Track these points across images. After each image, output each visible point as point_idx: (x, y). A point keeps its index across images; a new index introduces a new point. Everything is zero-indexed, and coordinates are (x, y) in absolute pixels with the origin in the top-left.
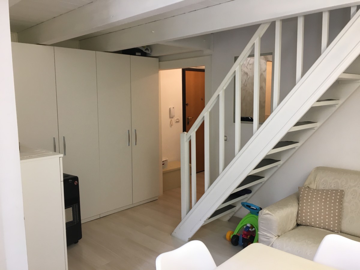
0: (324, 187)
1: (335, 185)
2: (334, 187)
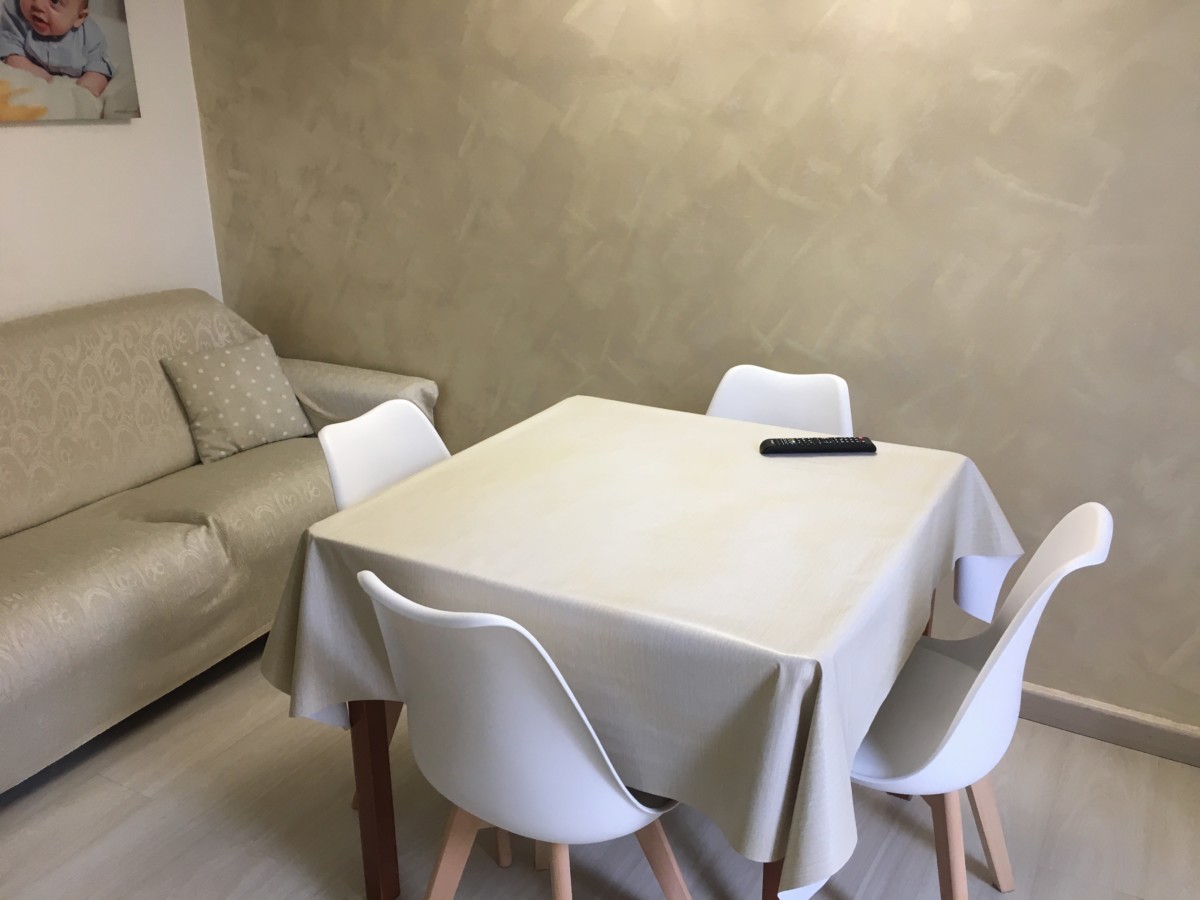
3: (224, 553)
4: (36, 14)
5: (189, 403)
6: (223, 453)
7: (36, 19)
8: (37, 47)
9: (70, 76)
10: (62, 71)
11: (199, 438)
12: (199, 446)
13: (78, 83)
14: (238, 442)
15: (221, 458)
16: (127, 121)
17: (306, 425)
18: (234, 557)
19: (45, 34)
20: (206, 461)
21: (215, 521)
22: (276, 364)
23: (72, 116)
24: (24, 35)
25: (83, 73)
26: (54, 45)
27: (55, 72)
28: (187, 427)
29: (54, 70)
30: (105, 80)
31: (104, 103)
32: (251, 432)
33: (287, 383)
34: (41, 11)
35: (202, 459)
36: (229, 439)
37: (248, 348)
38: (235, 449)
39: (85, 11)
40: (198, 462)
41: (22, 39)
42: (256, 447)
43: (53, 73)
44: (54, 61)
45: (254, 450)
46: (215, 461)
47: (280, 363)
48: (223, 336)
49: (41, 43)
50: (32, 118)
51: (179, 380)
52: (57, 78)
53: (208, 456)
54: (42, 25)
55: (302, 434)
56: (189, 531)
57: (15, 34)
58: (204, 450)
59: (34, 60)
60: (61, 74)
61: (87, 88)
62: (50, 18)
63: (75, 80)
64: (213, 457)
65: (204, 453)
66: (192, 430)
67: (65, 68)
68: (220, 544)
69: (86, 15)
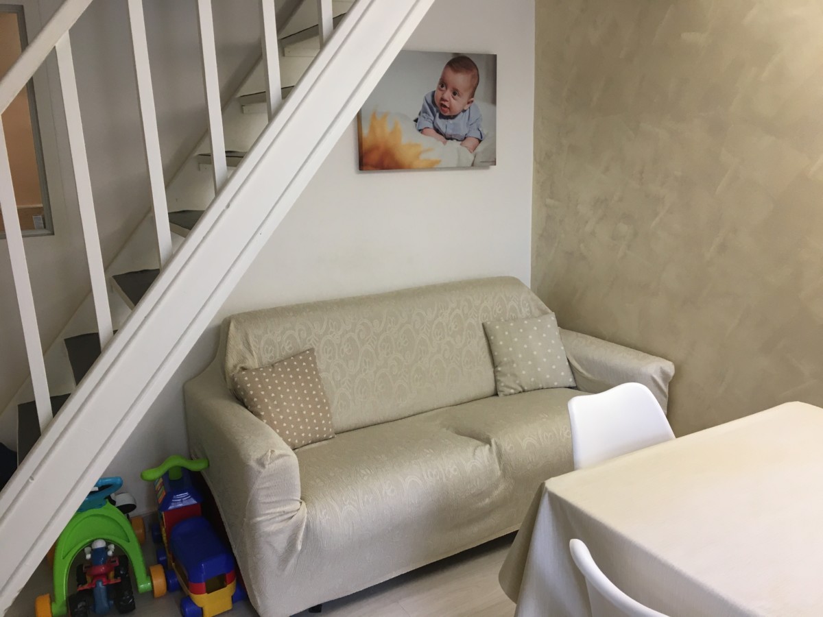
0: (271, 358)
1: (291, 345)
2: (290, 349)
3: (498, 467)
4: (443, 102)
5: (496, 354)
6: (512, 391)
7: (442, 105)
8: (441, 123)
9: (457, 140)
10: (453, 137)
11: (498, 378)
12: (498, 383)
13: (461, 144)
14: (523, 385)
15: (511, 394)
16: (486, 167)
17: (571, 380)
18: (504, 470)
19: (447, 114)
20: (501, 394)
21: (496, 443)
22: (557, 334)
23: (455, 166)
24: (434, 116)
25: (465, 138)
26: (451, 121)
27: (449, 138)
28: (492, 370)
29: (448, 136)
30: (478, 141)
31: (475, 157)
32: (533, 379)
33: (562, 348)
34: (446, 101)
35: (499, 393)
36: (518, 382)
37: (539, 321)
38: (520, 389)
39: (472, 99)
40: (496, 394)
41: (433, 118)
42: (535, 390)
43: (448, 139)
44: (449, 132)
45: (533, 392)
46: (506, 395)
47: (560, 333)
48: (525, 311)
49: (443, 120)
50: (432, 167)
51: (492, 338)
52: (450, 141)
53: (502, 391)
54: (446, 109)
55: (568, 385)
56: (478, 447)
57: (429, 115)
58: (501, 386)
59: (438, 131)
60: (452, 139)
61: (466, 147)
62: (450, 105)
63: (460, 143)
64: (506, 393)
65: (500, 389)
66: (495, 372)
67: (455, 135)
68: (496, 460)
69: (472, 101)
